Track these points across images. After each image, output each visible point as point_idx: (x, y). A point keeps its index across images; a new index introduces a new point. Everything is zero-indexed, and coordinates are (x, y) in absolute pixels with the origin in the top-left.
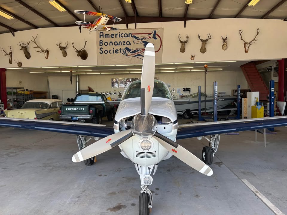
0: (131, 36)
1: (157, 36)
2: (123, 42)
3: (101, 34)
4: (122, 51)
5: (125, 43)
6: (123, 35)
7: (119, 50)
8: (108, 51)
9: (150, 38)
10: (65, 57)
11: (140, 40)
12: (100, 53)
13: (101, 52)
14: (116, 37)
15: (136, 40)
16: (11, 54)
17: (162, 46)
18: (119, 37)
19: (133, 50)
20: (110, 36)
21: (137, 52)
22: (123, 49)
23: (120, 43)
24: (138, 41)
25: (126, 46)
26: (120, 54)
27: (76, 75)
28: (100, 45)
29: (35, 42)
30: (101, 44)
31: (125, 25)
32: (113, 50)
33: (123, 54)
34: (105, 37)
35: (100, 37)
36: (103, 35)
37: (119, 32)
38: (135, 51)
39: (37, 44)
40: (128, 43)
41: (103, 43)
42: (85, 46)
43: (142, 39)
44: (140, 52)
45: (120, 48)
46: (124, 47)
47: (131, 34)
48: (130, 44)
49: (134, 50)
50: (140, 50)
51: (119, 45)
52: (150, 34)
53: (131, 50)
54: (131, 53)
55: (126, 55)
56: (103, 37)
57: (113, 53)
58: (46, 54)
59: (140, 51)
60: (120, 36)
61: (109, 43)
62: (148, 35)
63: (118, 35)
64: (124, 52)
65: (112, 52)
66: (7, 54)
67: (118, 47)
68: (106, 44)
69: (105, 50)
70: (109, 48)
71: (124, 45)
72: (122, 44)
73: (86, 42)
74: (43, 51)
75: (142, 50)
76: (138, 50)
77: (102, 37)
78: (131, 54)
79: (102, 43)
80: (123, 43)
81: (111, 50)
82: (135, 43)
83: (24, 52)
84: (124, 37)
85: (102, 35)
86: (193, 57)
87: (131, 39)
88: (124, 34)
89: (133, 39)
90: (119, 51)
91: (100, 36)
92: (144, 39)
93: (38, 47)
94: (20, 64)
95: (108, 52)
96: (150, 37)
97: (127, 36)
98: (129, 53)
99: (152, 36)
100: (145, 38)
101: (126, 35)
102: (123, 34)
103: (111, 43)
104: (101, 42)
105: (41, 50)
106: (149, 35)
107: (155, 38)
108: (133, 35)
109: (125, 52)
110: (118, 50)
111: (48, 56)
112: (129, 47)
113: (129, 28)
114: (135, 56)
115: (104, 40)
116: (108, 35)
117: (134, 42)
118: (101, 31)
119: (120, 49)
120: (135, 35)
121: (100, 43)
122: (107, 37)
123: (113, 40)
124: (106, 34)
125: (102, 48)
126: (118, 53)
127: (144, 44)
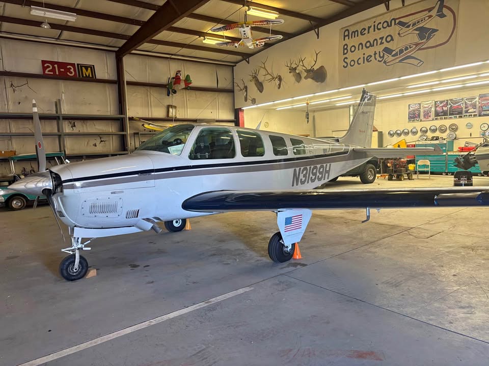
0: (395, 24)
1: (445, 11)
2: (380, 39)
3: (346, 33)
4: (377, 56)
5: (384, 41)
6: (380, 26)
7: (373, 56)
8: (356, 60)
9: (430, 19)
10: (299, 82)
11: (411, 27)
12: (344, 66)
13: (346, 65)
14: (368, 33)
15: (404, 29)
17: (456, 28)
18: (374, 31)
20: (359, 33)
22: (380, 52)
23: (376, 41)
24: (408, 29)
25: (386, 45)
26: (374, 62)
28: (344, 54)
29: (265, 68)
30: (346, 51)
31: (383, 5)
32: (364, 57)
33: (379, 61)
34: (352, 38)
35: (344, 40)
36: (348, 35)
37: (375, 22)
38: (401, 51)
39: (267, 71)
40: (389, 39)
41: (349, 49)
43: (414, 24)
44: (410, 52)
45: (375, 52)
46: (383, 47)
47: (395, 20)
48: (392, 39)
49: (400, 49)
50: (410, 48)
51: (373, 46)
52: (430, 10)
55: (385, 62)
56: (349, 39)
57: (364, 63)
58: (277, 82)
60: (376, 29)
61: (357, 47)
62: (427, 12)
63: (373, 27)
64: (380, 57)
65: (361, 61)
67: (371, 51)
68: (353, 49)
69: (351, 61)
70: (358, 54)
71: (382, 43)
72: (379, 43)
73: (317, 54)
74: (273, 78)
75: (415, 46)
76: (406, 49)
77: (347, 38)
78: (394, 58)
79: (346, 49)
80: (379, 41)
81: (360, 58)
83: (255, 84)
84: (382, 29)
85: (346, 36)
87: (394, 30)
88: (382, 23)
89: (398, 28)
90: (373, 58)
91: (345, 36)
92: (418, 22)
93: (268, 74)
94: (254, 101)
95: (356, 63)
96: (430, 17)
97: (388, 26)
100: (422, 20)
101: (385, 25)
102: (380, 23)
103: (361, 46)
104: (346, 47)
105: (271, 77)
106: (429, 12)
108: (397, 21)
109: (383, 57)
110: (371, 56)
111: (280, 85)
112: (389, 46)
113: (390, 9)
114: (400, 61)
115: (351, 42)
116: (356, 33)
117: (399, 34)
118: (346, 28)
119: (375, 54)
120: (402, 20)
121: (344, 49)
122: (355, 37)
123: (363, 39)
124: (353, 32)
125: (346, 58)
126: (371, 60)
127: (418, 32)
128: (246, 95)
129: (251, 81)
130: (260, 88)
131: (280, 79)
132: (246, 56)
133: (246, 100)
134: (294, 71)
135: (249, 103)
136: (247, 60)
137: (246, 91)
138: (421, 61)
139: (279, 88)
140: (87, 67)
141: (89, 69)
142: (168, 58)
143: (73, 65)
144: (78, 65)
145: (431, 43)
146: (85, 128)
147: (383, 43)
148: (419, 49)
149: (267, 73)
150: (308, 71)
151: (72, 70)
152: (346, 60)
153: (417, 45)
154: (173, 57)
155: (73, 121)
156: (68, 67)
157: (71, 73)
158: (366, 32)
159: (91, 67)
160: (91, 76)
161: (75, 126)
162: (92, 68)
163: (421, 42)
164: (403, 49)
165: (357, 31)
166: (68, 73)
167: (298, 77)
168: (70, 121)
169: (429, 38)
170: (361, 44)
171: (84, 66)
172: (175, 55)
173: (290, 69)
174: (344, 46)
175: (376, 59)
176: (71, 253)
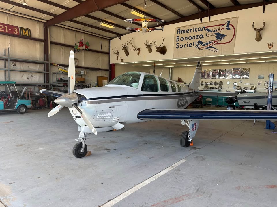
0: (205, 30)
1: (230, 26)
2: (197, 36)
3: (179, 31)
5: (198, 37)
6: (197, 30)
7: (193, 44)
8: (183, 45)
9: (222, 30)
10: (150, 53)
11: (213, 32)
12: (176, 47)
13: (177, 47)
14: (191, 32)
15: (209, 33)
16: (118, 53)
17: (235, 35)
18: (194, 31)
19: (205, 43)
20: (186, 32)
21: (209, 44)
22: (196, 42)
23: (194, 37)
24: (211, 33)
25: (199, 39)
26: (193, 47)
27: (170, 68)
28: (177, 41)
29: (131, 43)
30: (178, 40)
31: (199, 19)
32: (188, 44)
33: (195, 47)
34: (182, 33)
35: (177, 34)
36: (180, 32)
37: (194, 27)
38: (207, 44)
39: (132, 45)
40: (201, 37)
41: (180, 39)
42: (163, 43)
43: (214, 31)
44: (211, 45)
46: (198, 40)
47: (205, 28)
48: (203, 37)
50: (212, 42)
51: (193, 39)
52: (223, 25)
53: (203, 43)
54: (203, 45)
55: (199, 48)
56: (180, 33)
57: (187, 47)
58: (138, 51)
59: (211, 43)
60: (195, 31)
61: (184, 38)
62: (221, 26)
63: (193, 29)
64: (196, 45)
66: (115, 54)
67: (191, 41)
68: (182, 39)
69: (181, 45)
70: (184, 42)
71: (197, 38)
72: (196, 38)
73: (163, 40)
74: (136, 49)
75: (214, 42)
76: (210, 43)
77: (179, 33)
79: (178, 39)
81: (185, 44)
82: (208, 36)
83: (125, 51)
84: (198, 31)
86: (270, 45)
87: (204, 32)
88: (198, 28)
89: (206, 32)
90: (192, 45)
91: (178, 32)
92: (217, 30)
93: (133, 47)
94: (122, 60)
95: (183, 46)
96: (222, 28)
97: (201, 30)
98: (201, 46)
99: (225, 27)
100: (218, 30)
101: (200, 29)
102: (197, 28)
103: (186, 38)
104: (178, 38)
106: (222, 26)
107: (229, 29)
108: (206, 28)
109: (198, 45)
110: (191, 44)
111: (139, 53)
112: (201, 40)
113: (203, 22)
114: (207, 48)
115: (181, 35)
116: (184, 31)
117: (206, 35)
118: (179, 28)
119: (194, 43)
120: (208, 28)
121: (177, 39)
122: (183, 33)
123: (188, 35)
124: (182, 30)
125: (178, 43)
126: (191, 46)
127: (216, 35)
128: (118, 57)
129: (122, 49)
130: (127, 54)
131: (139, 49)
132: (119, 35)
133: (117, 59)
134: (149, 47)
135: (119, 61)
136: (120, 37)
137: (118, 55)
138: (217, 50)
139: (138, 55)
140: (26, 30)
141: (27, 31)
142: (75, 31)
143: (17, 27)
144: (20, 27)
145: (223, 41)
146: (22, 67)
147: (198, 38)
148: (216, 44)
149: (132, 46)
150: (158, 48)
151: (16, 30)
152: (178, 44)
153: (215, 41)
154: (76, 30)
155: (14, 62)
156: (14, 28)
157: (16, 32)
158: (189, 31)
159: (28, 30)
160: (28, 35)
161: (15, 65)
162: (29, 31)
163: (217, 40)
164: (208, 42)
165: (185, 30)
166: (14, 32)
167: (150, 51)
168: (13, 62)
169: (221, 39)
170: (186, 37)
171: (23, 29)
172: (80, 30)
173: (146, 46)
174: (177, 37)
175: (194, 46)
176: (80, 141)
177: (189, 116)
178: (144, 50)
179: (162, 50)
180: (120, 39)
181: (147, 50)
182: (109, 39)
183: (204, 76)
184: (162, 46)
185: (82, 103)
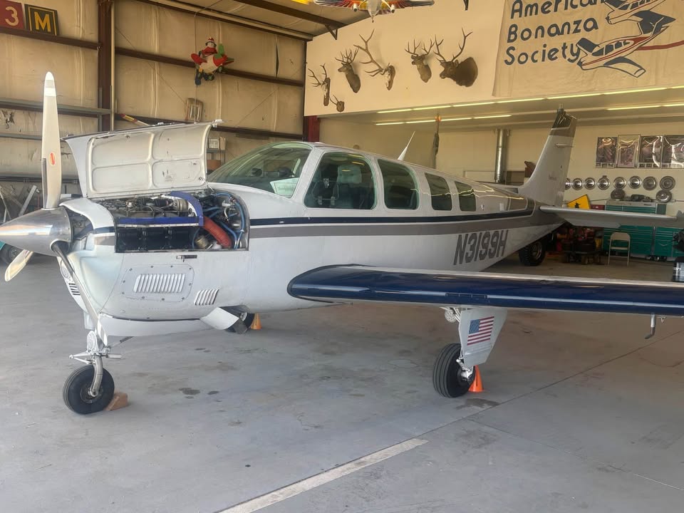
0: (602, 2)
2: (575, 23)
3: (517, 6)
4: (568, 51)
5: (581, 27)
6: (576, 2)
7: (561, 50)
8: (530, 54)
10: (426, 81)
11: (629, 10)
12: (506, 61)
13: (510, 60)
14: (556, 10)
15: (618, 12)
16: (327, 81)
18: (566, 8)
19: (603, 46)
20: (540, 9)
21: (615, 50)
22: (572, 45)
23: (567, 26)
24: (623, 12)
25: (583, 34)
26: (561, 62)
27: (498, 128)
28: (509, 41)
29: (366, 50)
30: (512, 37)
32: (544, 51)
33: (569, 60)
34: (526, 15)
35: (512, 17)
36: (520, 11)
38: (609, 48)
39: (370, 55)
40: (590, 25)
41: (519, 33)
42: (462, 49)
43: (635, 5)
44: (625, 50)
45: (565, 44)
46: (578, 37)
48: (595, 26)
49: (607, 43)
50: (625, 44)
51: (562, 33)
53: (595, 46)
54: (593, 54)
55: (580, 64)
56: (520, 16)
57: (543, 60)
58: (387, 77)
59: (623, 47)
60: (569, 6)
61: (533, 32)
63: (563, 1)
64: (573, 55)
65: (538, 57)
66: (319, 84)
67: (557, 42)
68: (526, 34)
69: (521, 55)
70: (533, 45)
71: (577, 31)
72: (571, 32)
73: (465, 37)
74: (380, 70)
75: (632, 42)
76: (618, 45)
77: (517, 14)
78: (596, 58)
79: (515, 33)
80: (573, 27)
81: (537, 52)
82: (613, 21)
83: (347, 76)
84: (580, 7)
85: (517, 11)
87: (600, 10)
89: (606, 8)
90: (559, 54)
91: (514, 11)
93: (372, 61)
94: (341, 105)
95: (529, 58)
97: (590, 2)
98: (587, 57)
103: (540, 31)
104: (513, 29)
105: (377, 68)
109: (578, 54)
110: (556, 50)
111: (390, 83)
112: (590, 36)
114: (607, 65)
115: (523, 22)
116: (534, 8)
117: (608, 19)
119: (564, 47)
121: (510, 33)
122: (531, 14)
123: (546, 20)
124: (529, 6)
125: (513, 48)
126: (556, 58)
127: (640, 19)
128: (328, 94)
129: (339, 70)
130: (355, 83)
131: (391, 70)
132: (332, 26)
133: (326, 103)
134: (421, 61)
135: (332, 109)
136: (334, 31)
137: (328, 87)
138: (642, 69)
139: (389, 88)
140: (43, 12)
141: (47, 16)
142: (193, 13)
143: (18, 6)
144: (26, 6)
145: (663, 38)
146: (31, 125)
147: (579, 31)
148: (641, 48)
149: (370, 60)
150: (446, 64)
151: (15, 15)
152: (511, 52)
153: (636, 40)
154: (197, 10)
155: (9, 112)
156: (8, 8)
157: (13, 20)
158: (552, 8)
159: (51, 15)
160: (49, 30)
161: (12, 120)
162: (53, 15)
163: (644, 35)
164: (614, 44)
165: (536, 5)
166: (7, 20)
167: (426, 73)
168: (5, 110)
169: (658, 31)
170: (541, 28)
171: (36, 10)
172: (208, 9)
173: (412, 57)
174: (510, 29)
175: (565, 57)
176: (87, 363)
177: (443, 294)
178: (408, 73)
179: (463, 72)
180: (335, 36)
181: (414, 71)
182: (303, 40)
183: (613, 158)
184: (461, 59)
185: (86, 241)
